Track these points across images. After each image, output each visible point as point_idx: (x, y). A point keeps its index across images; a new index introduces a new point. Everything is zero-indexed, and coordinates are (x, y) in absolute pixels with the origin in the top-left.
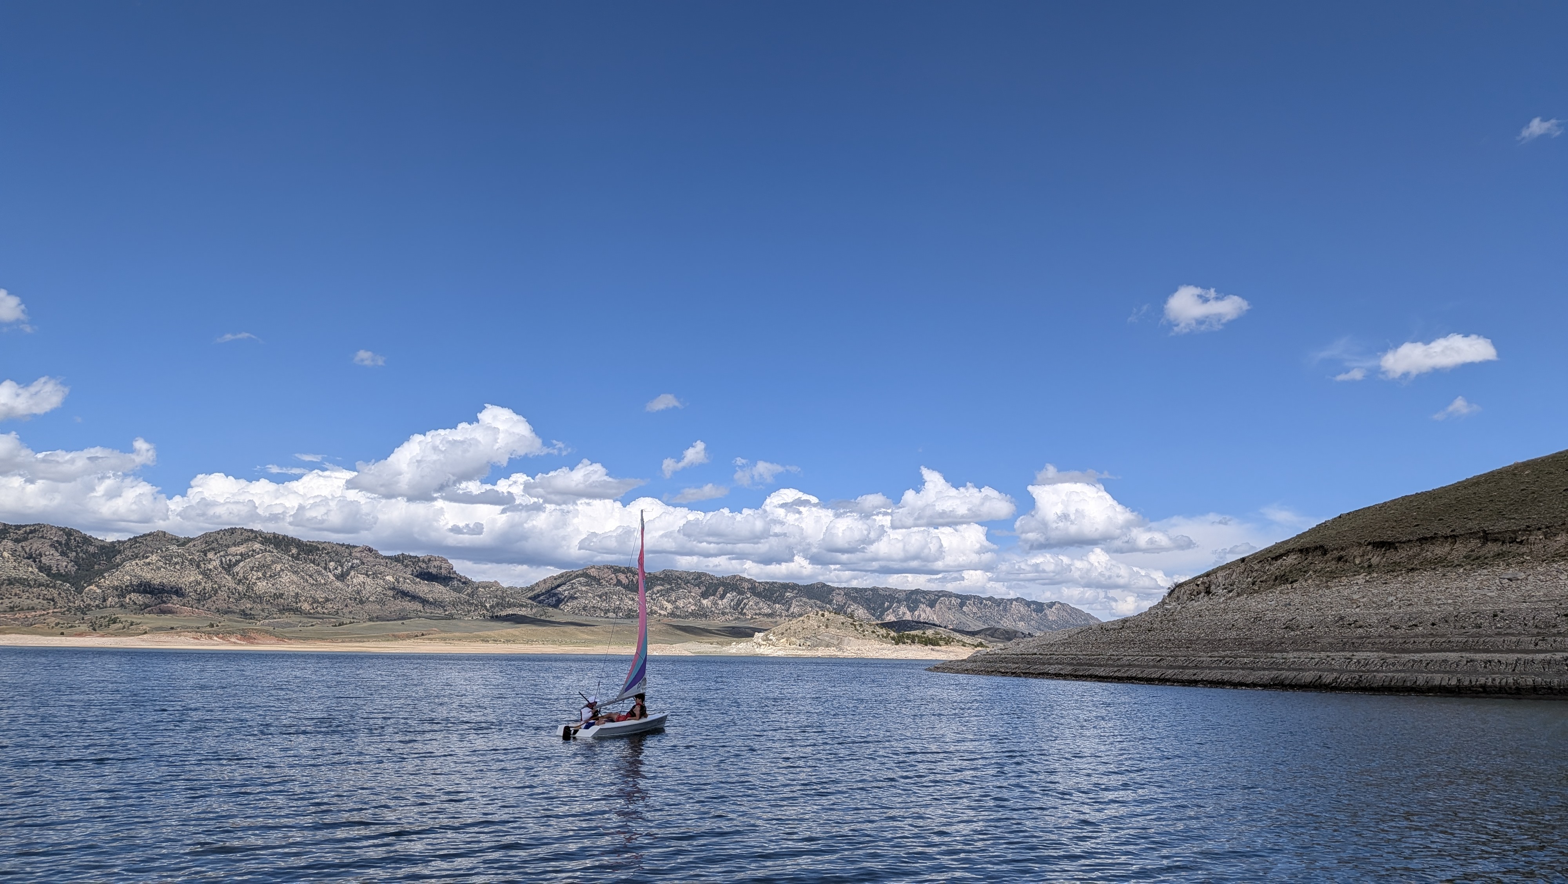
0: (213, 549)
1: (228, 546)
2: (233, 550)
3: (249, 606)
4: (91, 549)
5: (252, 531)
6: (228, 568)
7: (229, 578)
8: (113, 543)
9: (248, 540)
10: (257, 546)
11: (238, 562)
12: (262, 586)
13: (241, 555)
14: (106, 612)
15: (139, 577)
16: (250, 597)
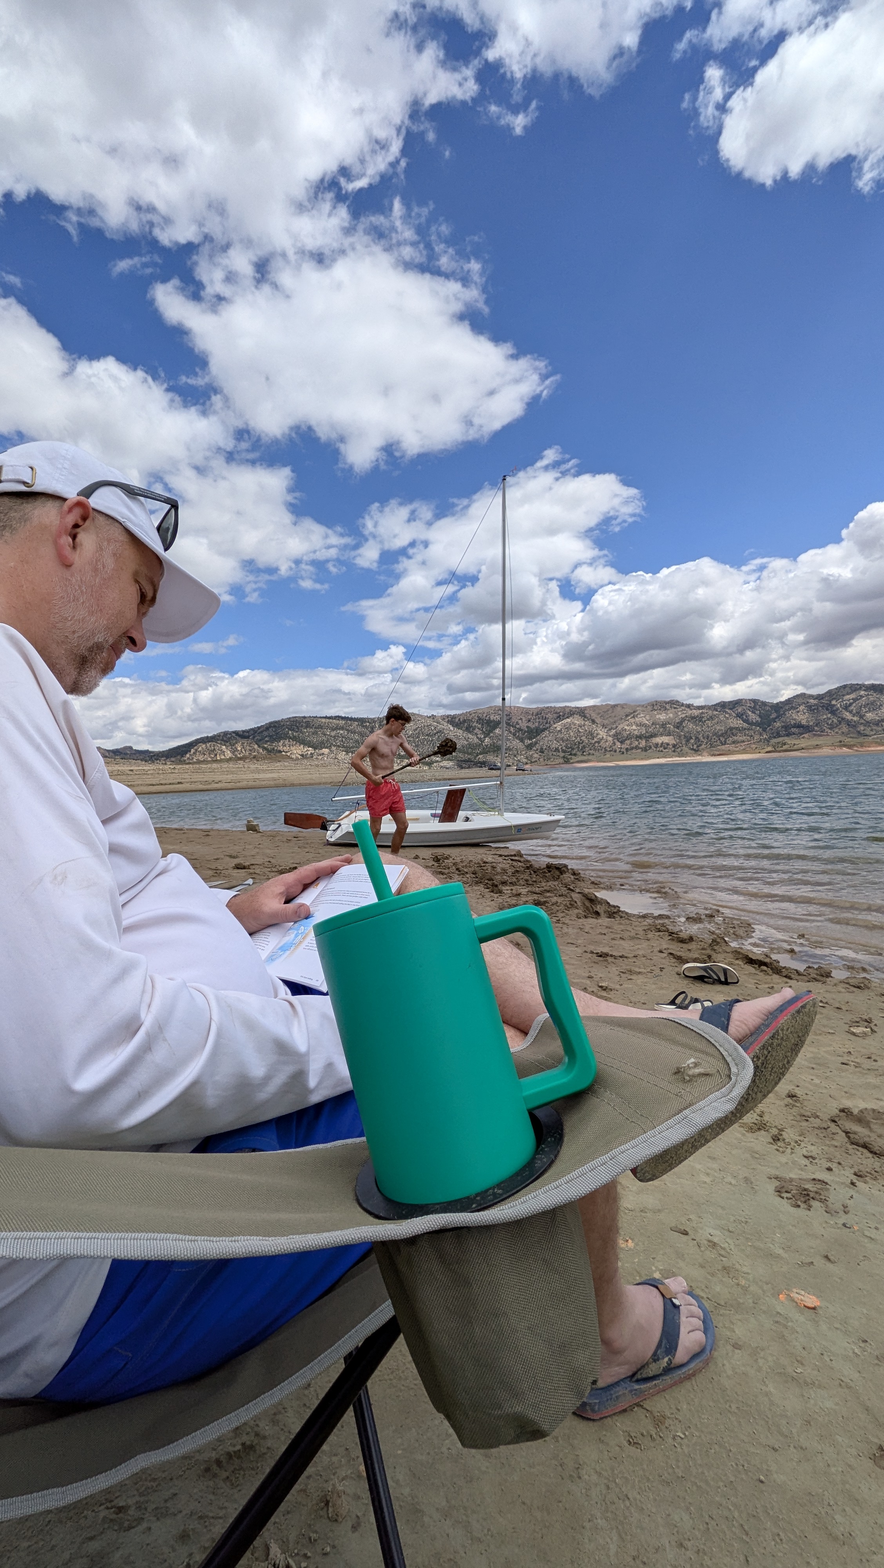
0: (834, 699)
1: (844, 695)
2: (847, 697)
3: (862, 728)
4: (768, 708)
5: (857, 684)
6: (846, 708)
7: (848, 714)
8: (777, 703)
9: (856, 690)
10: (862, 693)
11: (851, 704)
12: (870, 716)
13: (853, 699)
14: (780, 739)
15: (795, 719)
16: (862, 724)
